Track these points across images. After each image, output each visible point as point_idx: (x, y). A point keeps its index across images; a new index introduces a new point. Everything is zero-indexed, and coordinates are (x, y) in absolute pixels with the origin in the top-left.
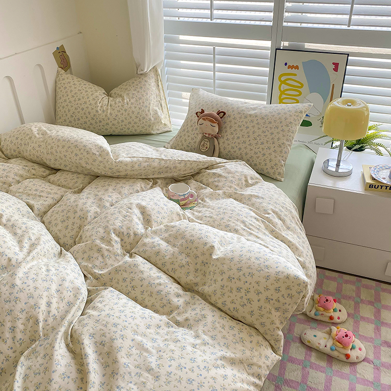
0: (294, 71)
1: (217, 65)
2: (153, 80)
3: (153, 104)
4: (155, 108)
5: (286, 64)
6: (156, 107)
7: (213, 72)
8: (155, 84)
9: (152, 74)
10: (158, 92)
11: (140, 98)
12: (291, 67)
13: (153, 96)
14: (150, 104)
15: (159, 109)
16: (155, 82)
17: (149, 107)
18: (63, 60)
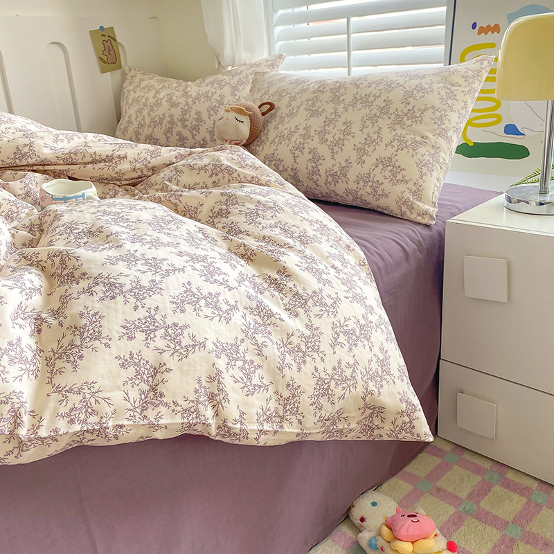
0: (490, 37)
1: (354, 53)
5: (474, 26)
7: (347, 69)
12: (483, 31)
18: (107, 50)
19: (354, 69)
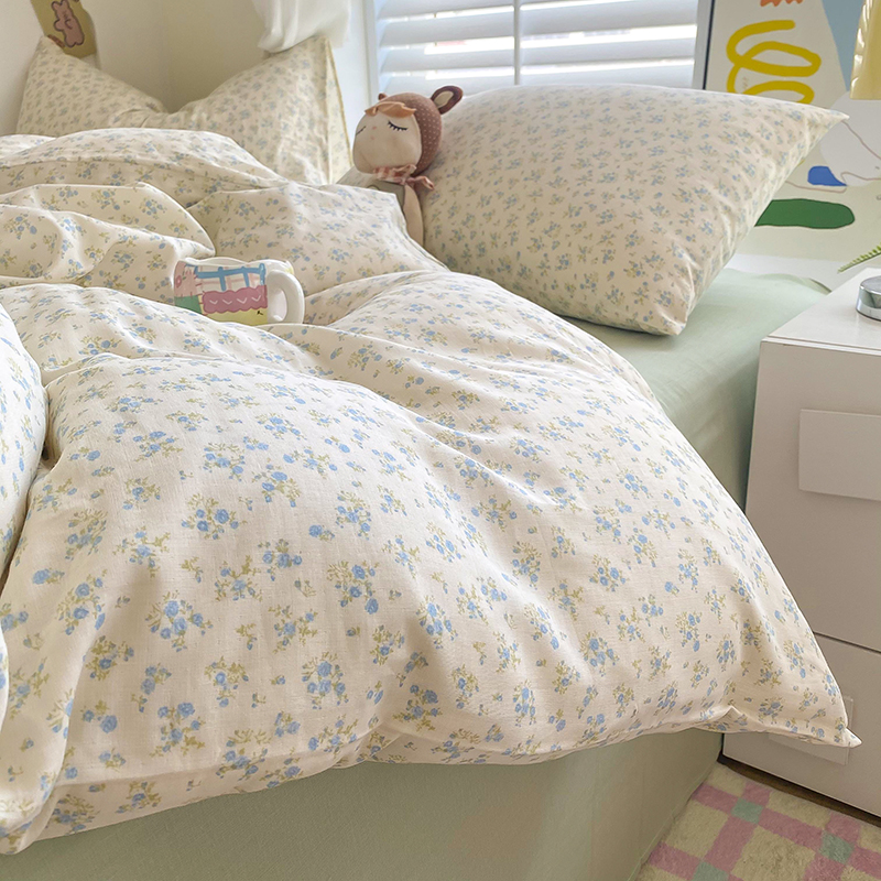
0: (784, 10)
1: (526, 41)
2: (309, 73)
3: (293, 143)
4: (297, 156)
6: (303, 153)
8: (312, 85)
9: (307, 56)
10: (317, 113)
11: (246, 115)
13: (295, 119)
14: (277, 138)
15: (315, 164)
16: (313, 80)
17: (274, 148)
18: (62, 20)
19: (525, 71)
